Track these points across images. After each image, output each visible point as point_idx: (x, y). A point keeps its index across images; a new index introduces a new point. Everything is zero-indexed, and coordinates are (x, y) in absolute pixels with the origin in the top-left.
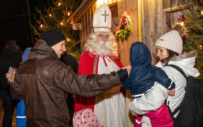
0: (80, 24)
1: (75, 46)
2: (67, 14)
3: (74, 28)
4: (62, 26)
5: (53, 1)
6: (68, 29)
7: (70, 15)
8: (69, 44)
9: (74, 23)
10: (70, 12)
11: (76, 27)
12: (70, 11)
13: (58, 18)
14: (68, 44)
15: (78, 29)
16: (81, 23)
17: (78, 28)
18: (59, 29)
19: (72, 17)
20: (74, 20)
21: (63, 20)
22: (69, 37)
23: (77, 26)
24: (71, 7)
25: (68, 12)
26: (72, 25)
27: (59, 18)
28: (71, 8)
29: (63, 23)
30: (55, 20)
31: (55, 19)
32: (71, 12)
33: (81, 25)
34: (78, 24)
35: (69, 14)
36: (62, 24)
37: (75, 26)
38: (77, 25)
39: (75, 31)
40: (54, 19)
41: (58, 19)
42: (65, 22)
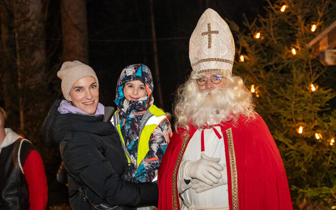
1: (327, 102)
2: (310, 28)
3: (329, 61)
4: (293, 57)
5: (269, 2)
6: (308, 64)
7: (319, 31)
9: (329, 48)
10: (316, 24)
11: (332, 57)
12: (317, 22)
13: (281, 40)
19: (325, 36)
20: (330, 41)
21: (295, 43)
22: (316, 83)
23: (335, 56)
24: (321, 11)
25: (312, 24)
26: (323, 53)
27: (283, 38)
28: (321, 14)
29: (297, 50)
32: (319, 23)
35: (314, 28)
36: (294, 52)
37: (330, 55)
38: (335, 53)
41: (282, 43)
42: (302, 47)
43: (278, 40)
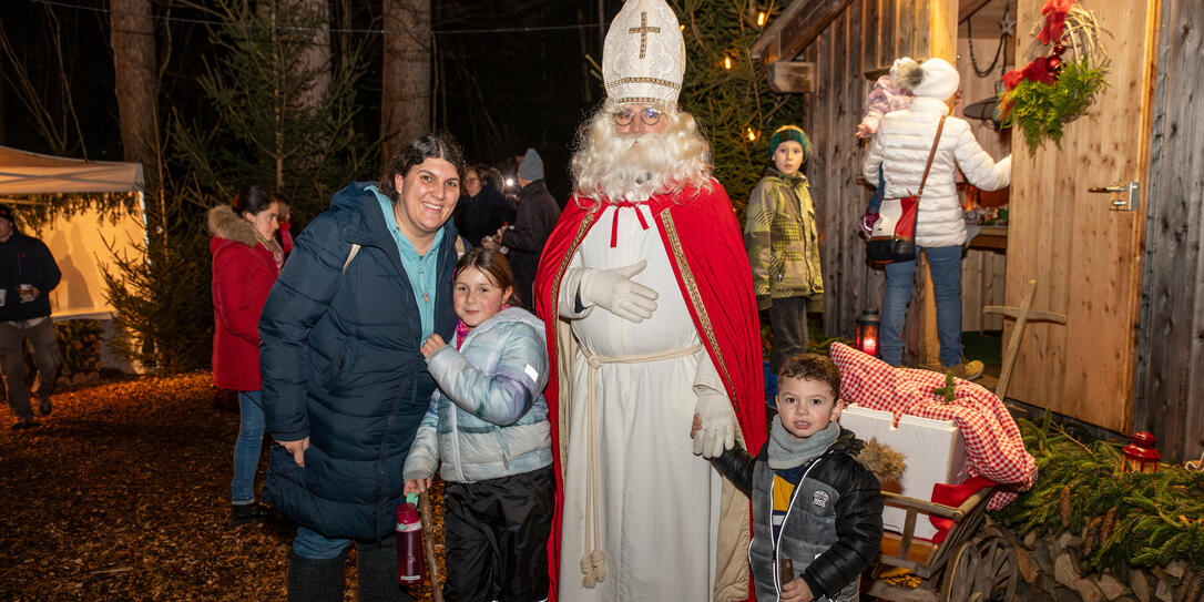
0: (809, 65)
2: (756, 18)
3: (781, 83)
4: (725, 73)
6: (753, 89)
7: (768, 24)
8: (754, 153)
9: (782, 60)
10: (766, 12)
11: (789, 77)
12: (768, 6)
13: (711, 39)
14: (748, 152)
15: (801, 90)
16: (813, 59)
17: (798, 82)
18: (711, 87)
19: (776, 34)
20: (784, 47)
21: (732, 47)
22: (754, 125)
23: (795, 74)
25: (759, 11)
26: (772, 68)
27: (714, 37)
29: (734, 58)
30: (699, 46)
31: (700, 42)
32: (771, 10)
33: (816, 72)
34: (802, 64)
35: (761, 19)
36: (728, 64)
37: (785, 71)
38: (795, 69)
39: (783, 94)
40: (695, 42)
41: (712, 44)
42: (742, 54)
43: (704, 41)
